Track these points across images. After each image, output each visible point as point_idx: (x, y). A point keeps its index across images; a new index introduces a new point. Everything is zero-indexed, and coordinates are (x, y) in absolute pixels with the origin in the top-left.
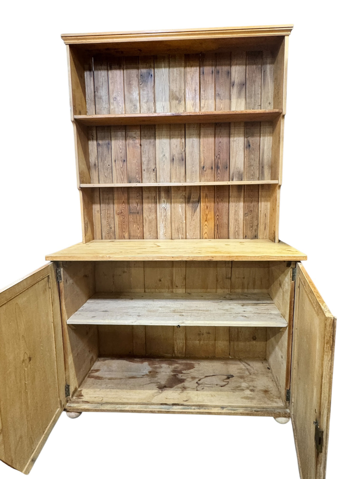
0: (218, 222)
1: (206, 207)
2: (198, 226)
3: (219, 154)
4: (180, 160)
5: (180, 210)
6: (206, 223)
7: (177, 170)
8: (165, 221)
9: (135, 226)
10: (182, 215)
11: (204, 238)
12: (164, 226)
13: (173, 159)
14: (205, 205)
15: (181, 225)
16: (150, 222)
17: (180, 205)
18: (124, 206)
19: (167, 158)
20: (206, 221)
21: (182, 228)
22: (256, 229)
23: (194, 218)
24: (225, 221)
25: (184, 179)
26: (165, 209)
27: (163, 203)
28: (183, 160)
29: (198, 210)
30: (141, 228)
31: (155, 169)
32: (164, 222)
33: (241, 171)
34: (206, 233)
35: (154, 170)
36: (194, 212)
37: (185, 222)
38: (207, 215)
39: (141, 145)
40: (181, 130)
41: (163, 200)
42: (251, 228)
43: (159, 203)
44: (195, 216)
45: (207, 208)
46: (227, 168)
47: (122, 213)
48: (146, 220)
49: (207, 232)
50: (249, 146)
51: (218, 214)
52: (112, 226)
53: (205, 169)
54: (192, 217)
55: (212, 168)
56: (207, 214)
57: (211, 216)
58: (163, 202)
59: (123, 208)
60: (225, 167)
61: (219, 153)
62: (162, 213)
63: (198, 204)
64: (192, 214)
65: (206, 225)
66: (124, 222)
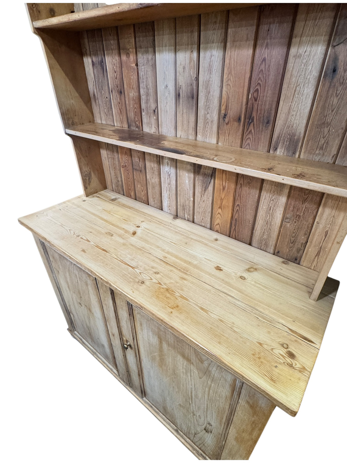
0: (237, 215)
1: (222, 188)
2: (209, 212)
3: (257, 90)
4: (188, 97)
5: (187, 181)
6: (220, 211)
7: (185, 115)
8: (169, 190)
9: (139, 186)
10: (189, 189)
11: (215, 230)
12: (168, 197)
13: (179, 95)
14: (221, 183)
15: (187, 202)
16: (153, 187)
17: (187, 175)
18: (127, 159)
19: (171, 91)
20: (220, 207)
21: (188, 207)
22: (301, 249)
23: (205, 198)
24: (250, 217)
25: (194, 133)
26: (169, 175)
27: (167, 166)
28: (193, 98)
29: (211, 188)
30: (145, 191)
31: (156, 111)
32: (168, 192)
33: (297, 134)
34: (218, 224)
35: (154, 111)
36: (205, 190)
37: (192, 199)
38: (222, 200)
39: (137, 65)
40: (192, 32)
41: (166, 161)
42: (291, 245)
43: (162, 164)
44: (205, 196)
45: (224, 189)
46: (268, 122)
47: (126, 167)
48: (149, 183)
49: (220, 224)
50: (334, 71)
51: (239, 204)
52: (119, 179)
53: (227, 120)
54: (202, 196)
55: (239, 119)
56: (223, 198)
57: (228, 202)
58: (166, 163)
59: (126, 161)
60: (266, 121)
61: (258, 87)
62: (165, 179)
63: (211, 179)
64: (201, 192)
65: (219, 213)
66: (129, 179)
